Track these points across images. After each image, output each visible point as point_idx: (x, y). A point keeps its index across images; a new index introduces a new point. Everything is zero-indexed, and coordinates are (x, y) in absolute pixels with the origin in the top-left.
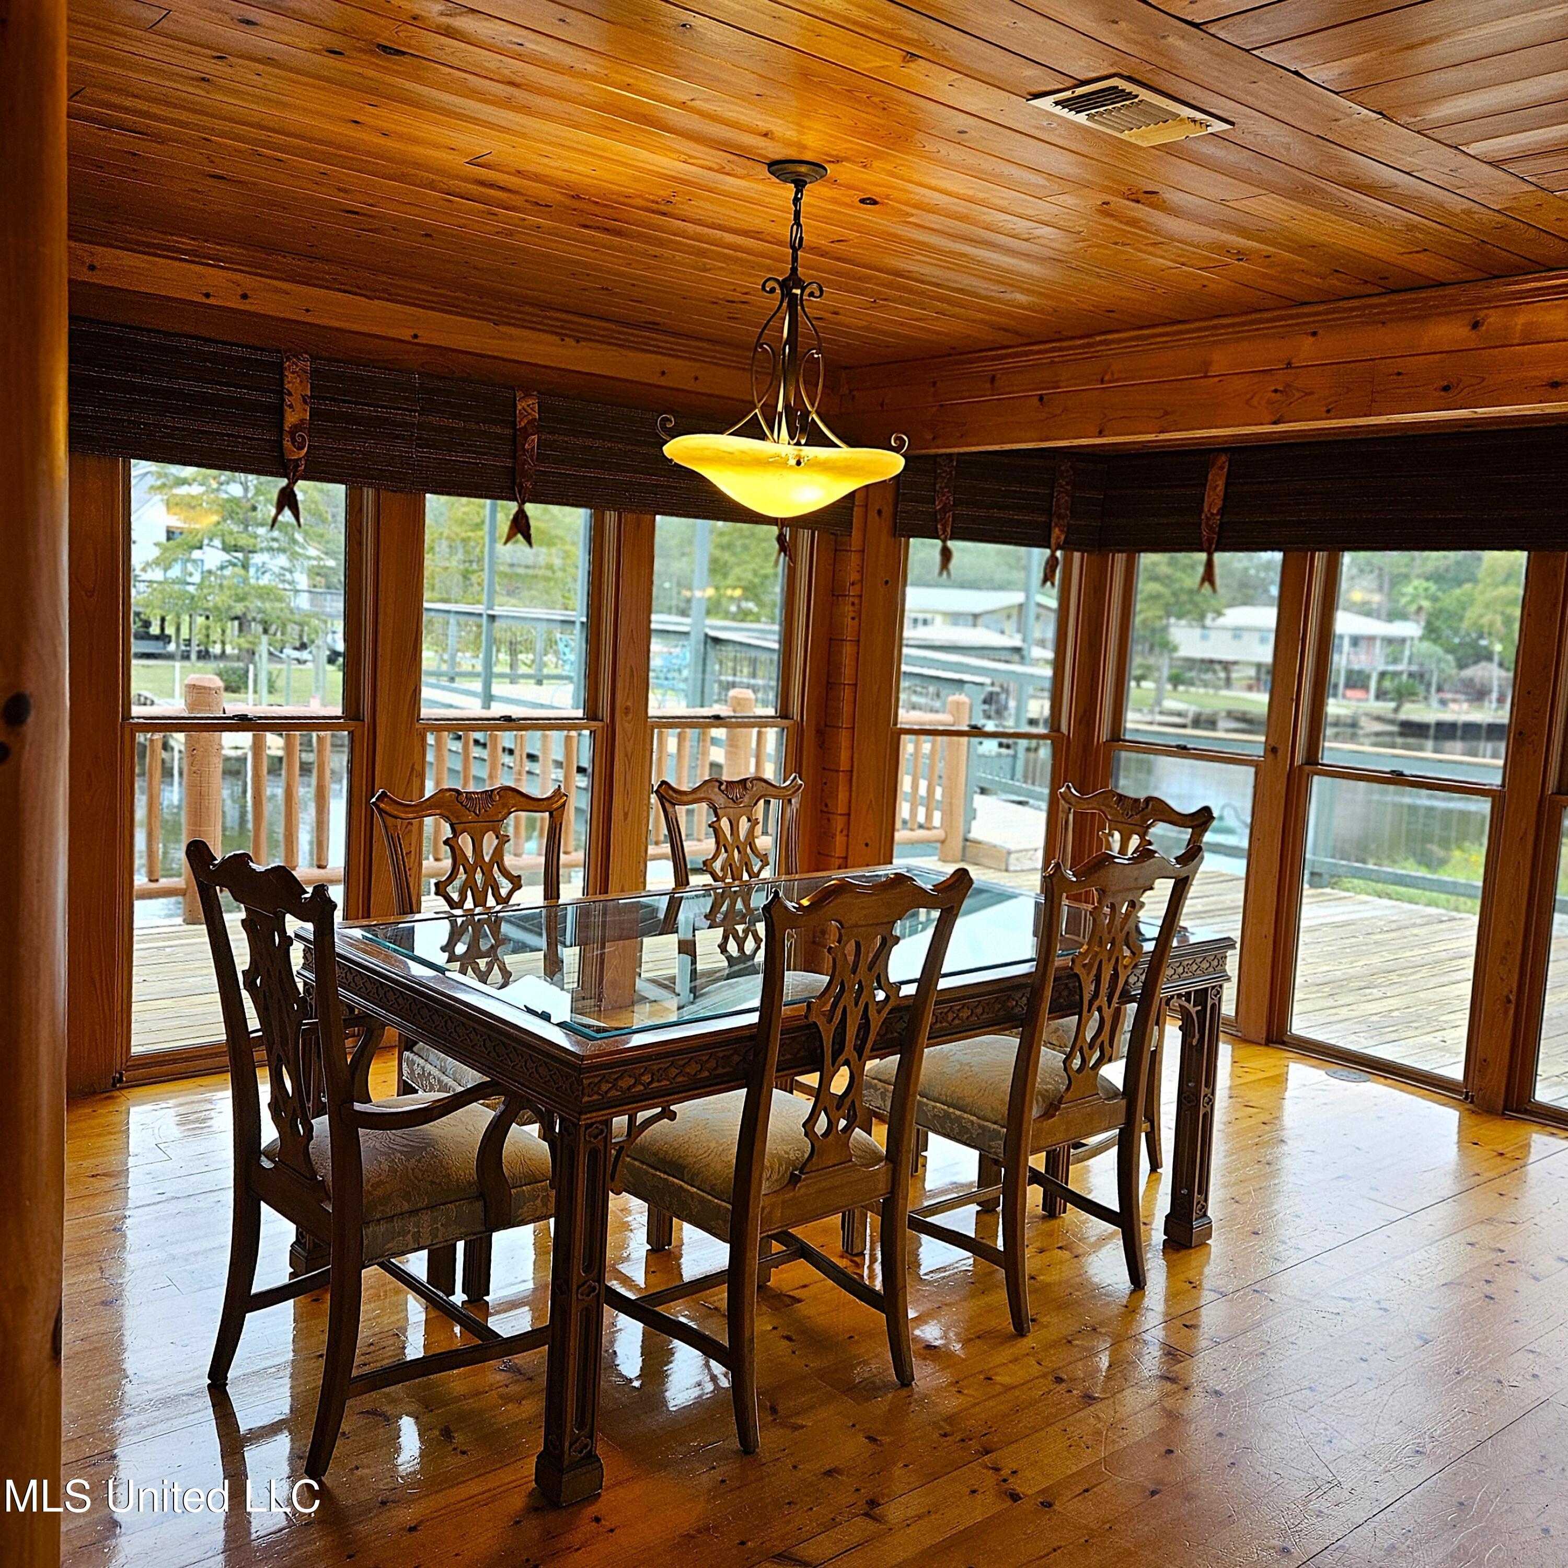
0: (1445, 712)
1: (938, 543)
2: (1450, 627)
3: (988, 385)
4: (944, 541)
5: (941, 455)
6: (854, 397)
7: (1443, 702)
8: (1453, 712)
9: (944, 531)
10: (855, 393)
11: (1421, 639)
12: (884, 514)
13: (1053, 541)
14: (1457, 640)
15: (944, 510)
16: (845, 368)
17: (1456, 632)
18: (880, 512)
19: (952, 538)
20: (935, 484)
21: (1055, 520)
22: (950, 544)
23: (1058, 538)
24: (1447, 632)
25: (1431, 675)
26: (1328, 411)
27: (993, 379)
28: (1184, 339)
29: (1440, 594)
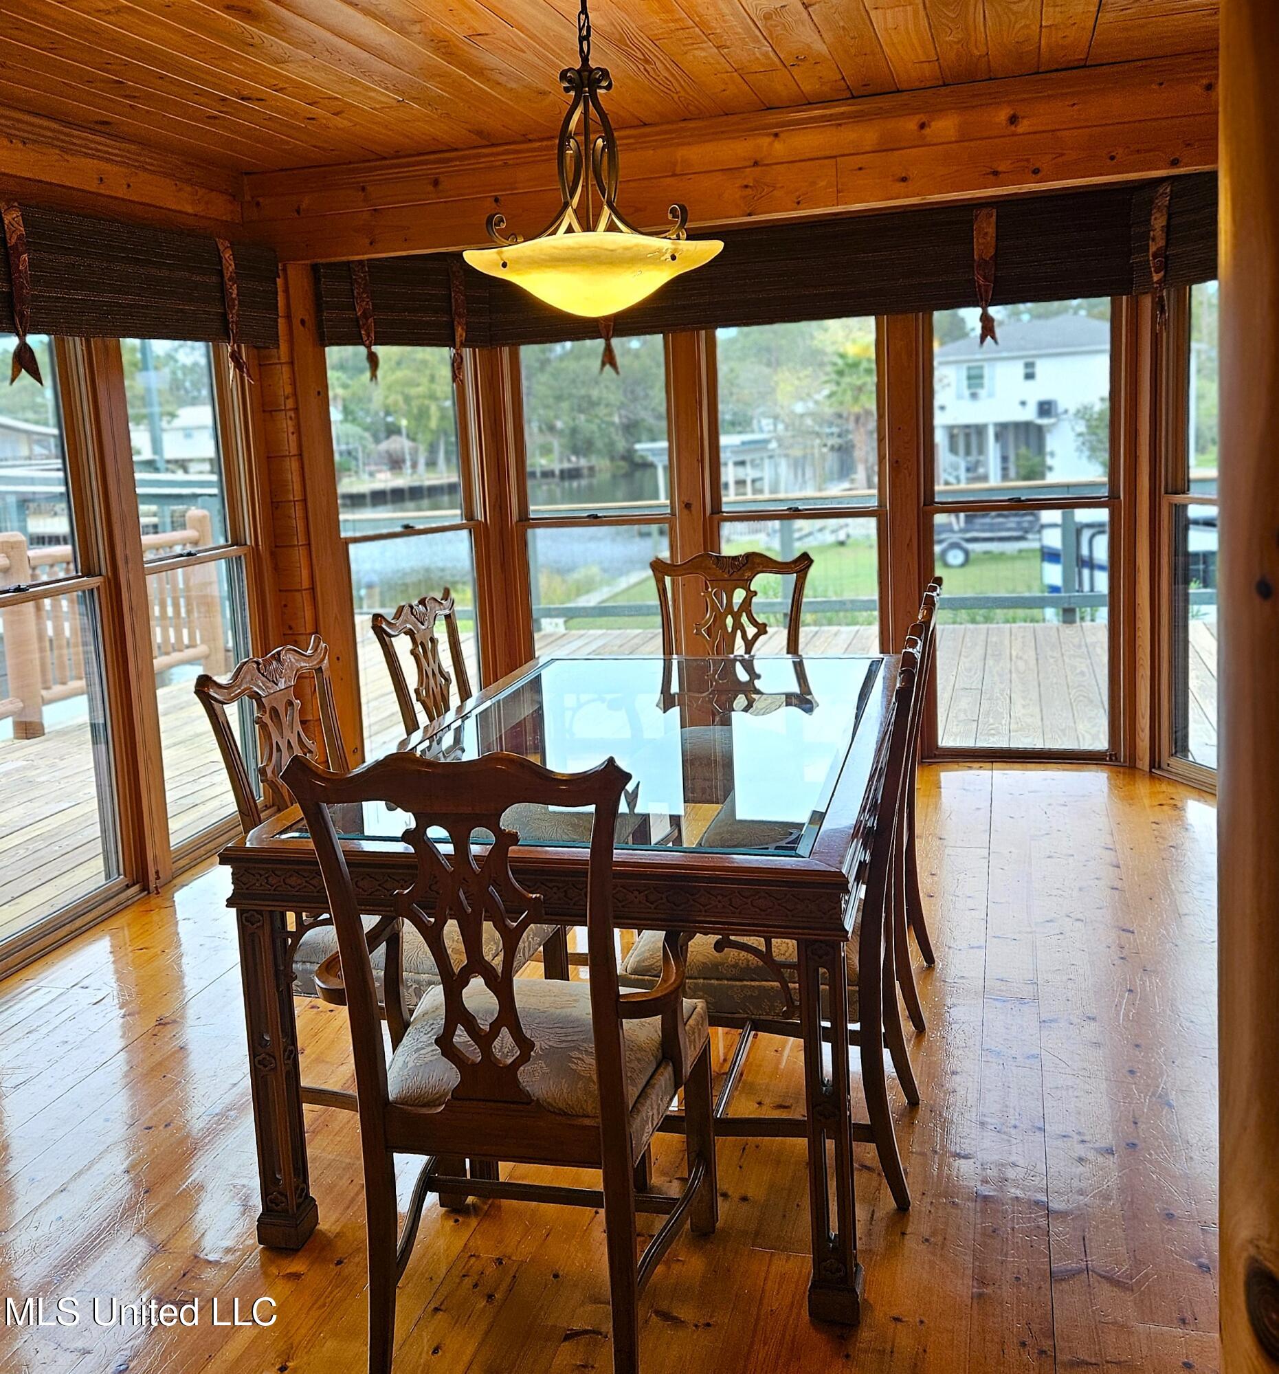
0: (374, 482)
1: (362, 350)
2: (362, 409)
3: (431, 188)
4: (369, 347)
5: (353, 262)
6: (258, 204)
7: (372, 474)
8: (381, 481)
9: (368, 336)
10: (260, 200)
11: (342, 422)
12: (307, 325)
13: (458, 340)
14: (369, 420)
15: (365, 316)
16: (246, 174)
17: (367, 412)
18: (303, 322)
19: (376, 344)
20: (352, 291)
21: (457, 319)
22: (374, 348)
23: (461, 336)
24: (361, 414)
25: (357, 452)
26: (798, 203)
27: (436, 183)
28: (649, 142)
29: (349, 382)
